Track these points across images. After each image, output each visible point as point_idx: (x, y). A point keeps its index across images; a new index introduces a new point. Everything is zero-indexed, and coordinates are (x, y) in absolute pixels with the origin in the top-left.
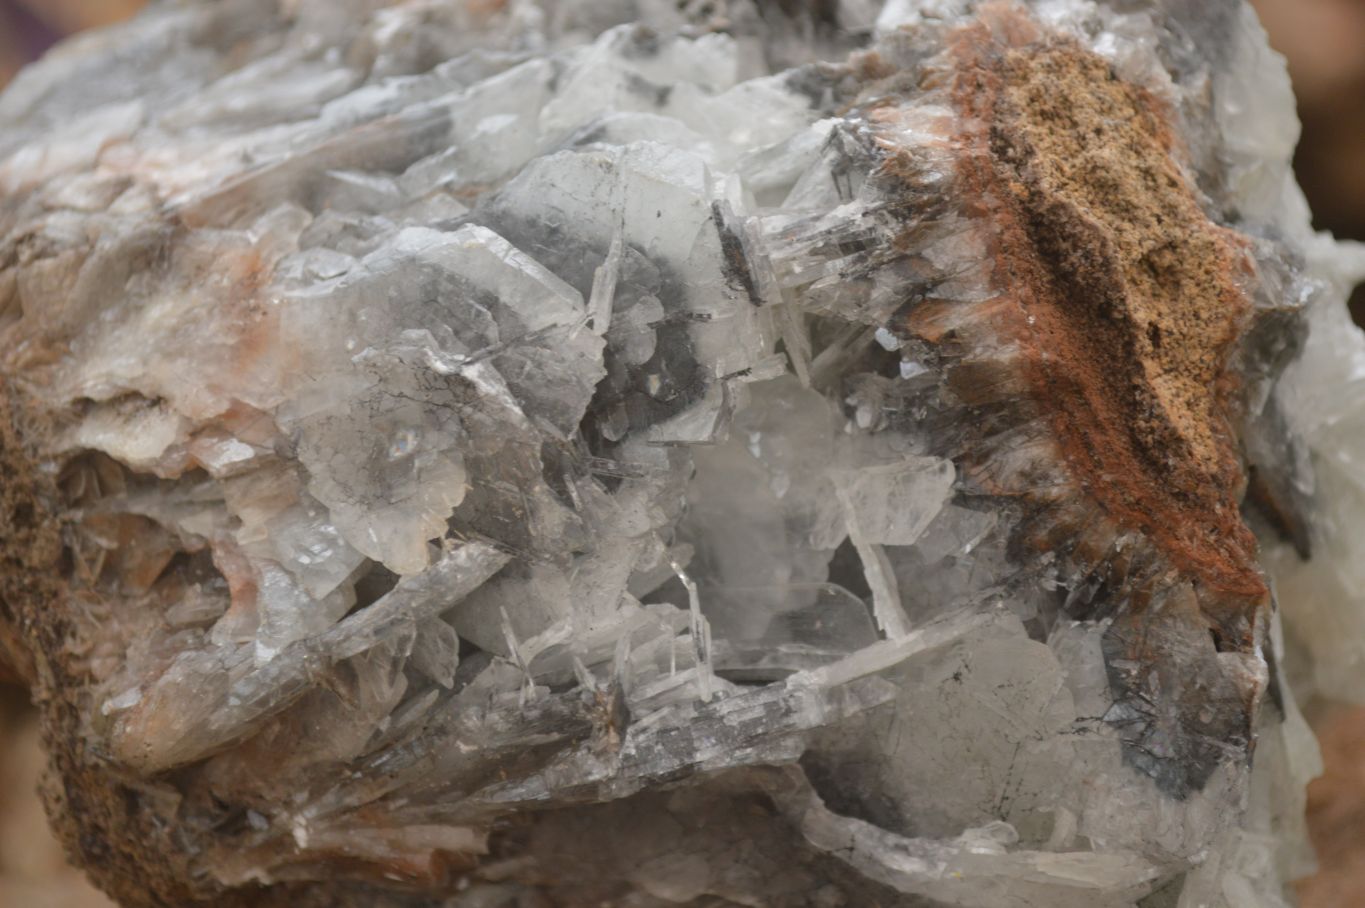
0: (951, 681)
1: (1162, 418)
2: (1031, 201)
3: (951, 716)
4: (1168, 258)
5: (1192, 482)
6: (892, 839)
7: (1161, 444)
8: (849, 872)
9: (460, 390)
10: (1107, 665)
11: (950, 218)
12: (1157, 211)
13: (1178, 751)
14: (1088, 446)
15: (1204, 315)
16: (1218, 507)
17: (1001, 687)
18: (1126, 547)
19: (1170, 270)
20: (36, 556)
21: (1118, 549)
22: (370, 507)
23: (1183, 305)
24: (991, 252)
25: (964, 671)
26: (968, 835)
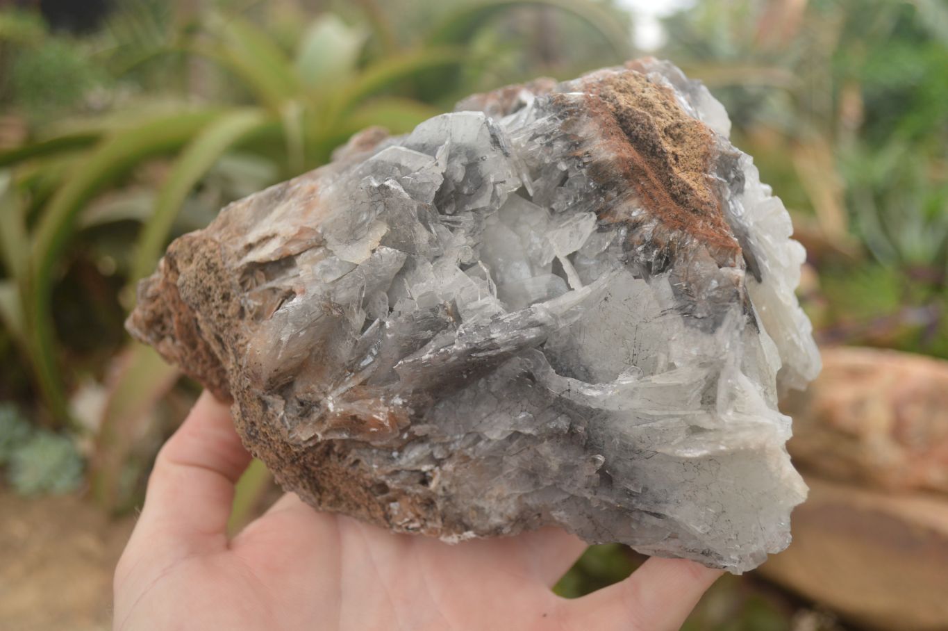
0: (604, 301)
1: (682, 182)
2: (617, 111)
3: (606, 319)
4: (678, 131)
5: (699, 205)
6: (587, 385)
7: (684, 193)
8: (570, 404)
9: (383, 191)
10: (672, 286)
11: (584, 117)
12: (671, 115)
13: (708, 313)
14: (651, 197)
15: (695, 146)
16: (712, 215)
17: (626, 300)
18: (674, 238)
19: (679, 135)
20: (230, 312)
21: (671, 240)
22: (349, 244)
23: (686, 146)
24: (601, 126)
25: (609, 296)
26: (621, 377)
